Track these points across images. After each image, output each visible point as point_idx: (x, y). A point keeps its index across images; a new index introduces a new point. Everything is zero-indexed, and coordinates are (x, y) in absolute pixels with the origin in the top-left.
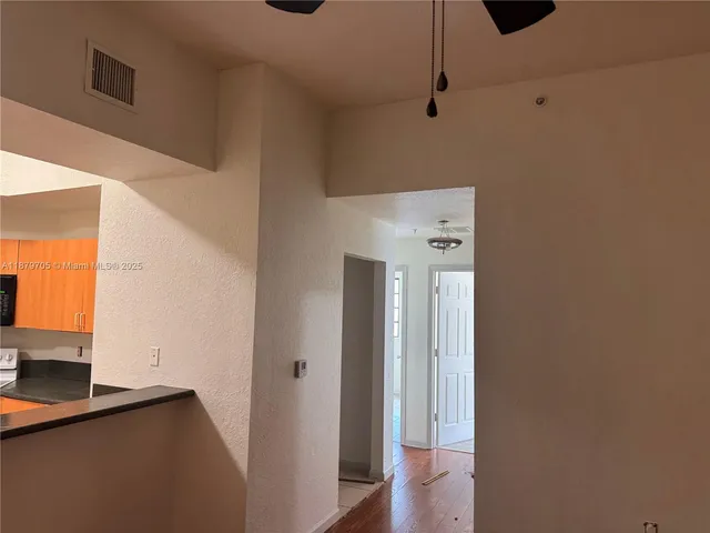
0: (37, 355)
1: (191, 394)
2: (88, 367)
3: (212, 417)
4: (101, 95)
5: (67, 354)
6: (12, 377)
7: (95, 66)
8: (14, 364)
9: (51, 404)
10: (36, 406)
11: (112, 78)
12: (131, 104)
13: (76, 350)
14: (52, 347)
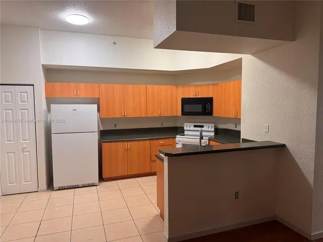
0: (221, 126)
1: (284, 146)
2: (239, 132)
3: (294, 156)
4: (241, 21)
5: (231, 127)
6: (213, 134)
7: (239, 9)
8: (213, 129)
9: (224, 144)
10: (218, 144)
11: (246, 13)
12: (254, 21)
13: (234, 125)
14: (225, 124)
